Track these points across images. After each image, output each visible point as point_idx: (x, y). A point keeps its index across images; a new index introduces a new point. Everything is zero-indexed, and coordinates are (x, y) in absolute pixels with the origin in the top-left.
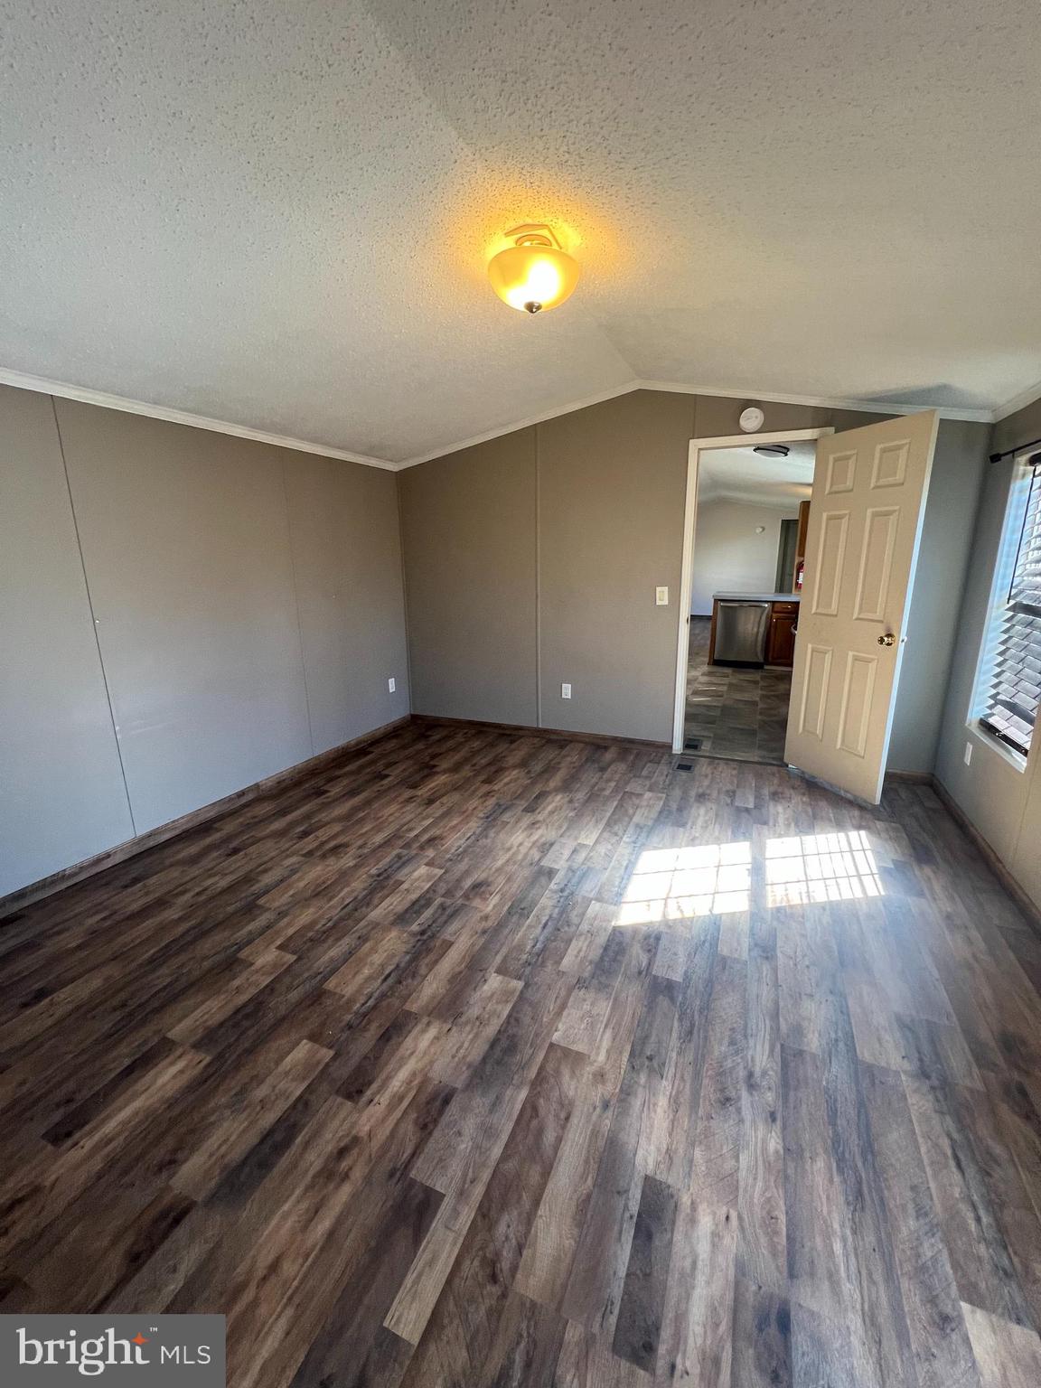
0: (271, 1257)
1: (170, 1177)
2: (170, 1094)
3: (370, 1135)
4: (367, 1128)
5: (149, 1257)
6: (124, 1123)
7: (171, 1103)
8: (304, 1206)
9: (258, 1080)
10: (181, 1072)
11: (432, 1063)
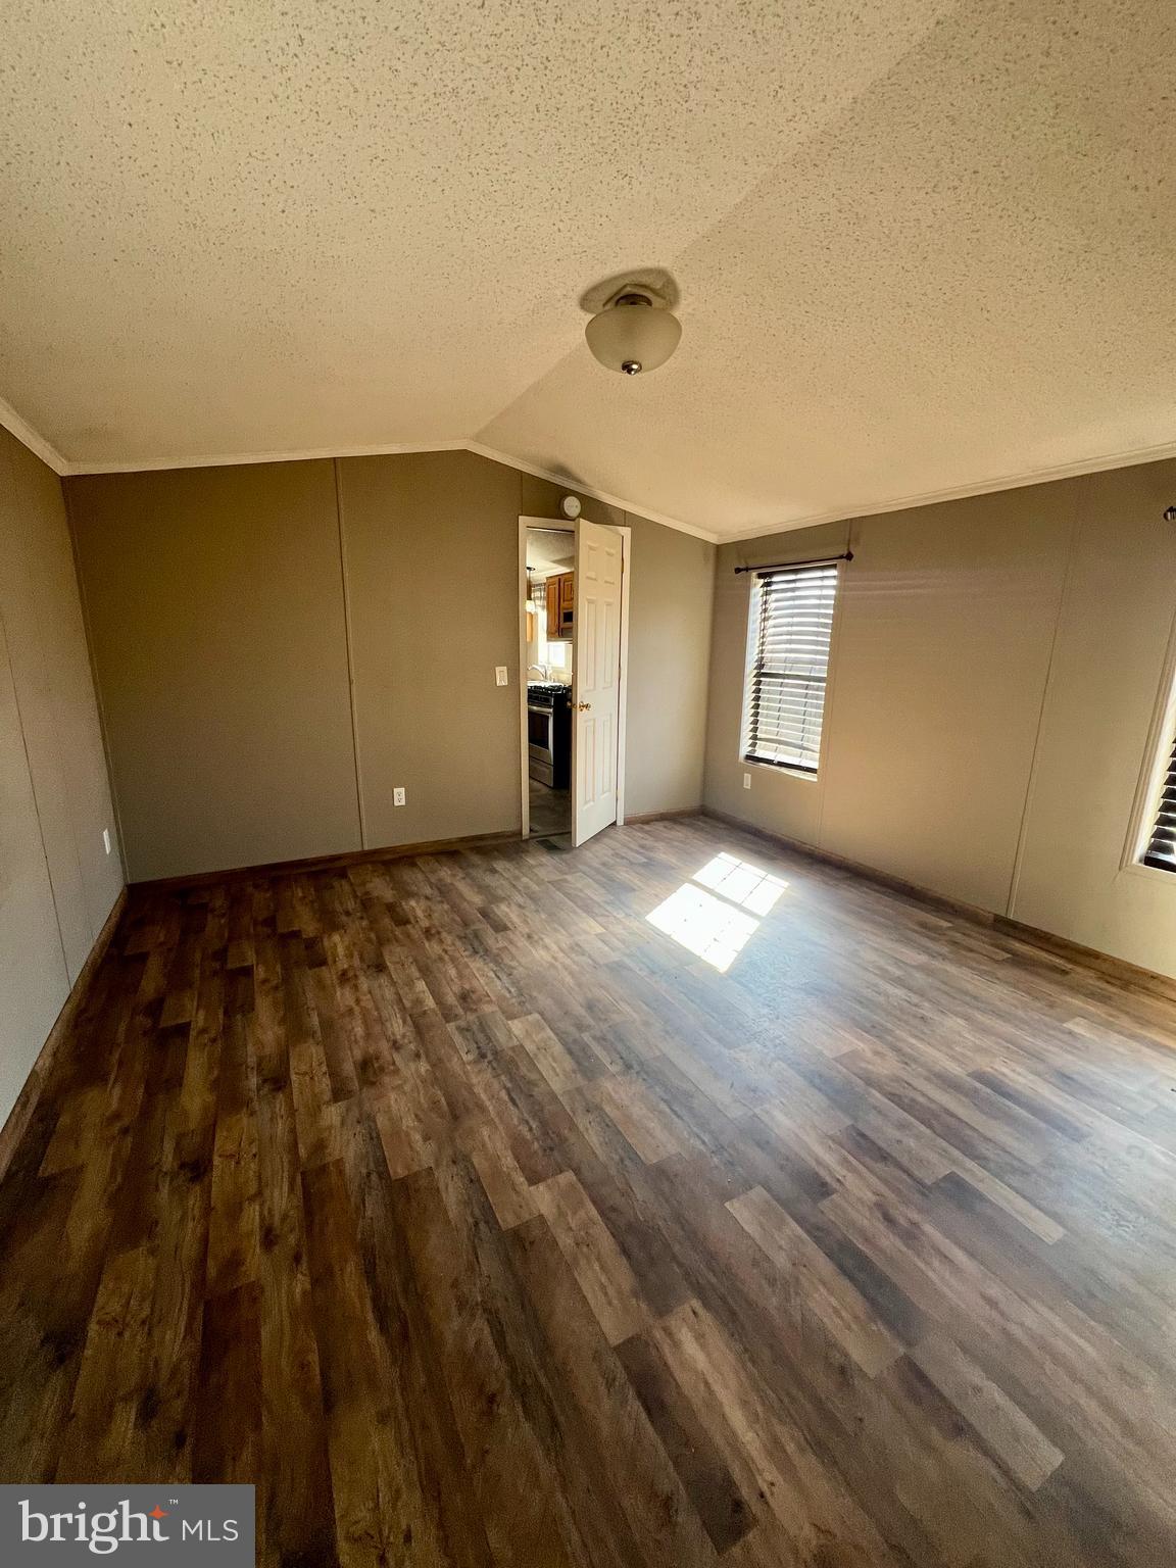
0: (981, 1302)
1: (864, 1375)
2: (731, 1357)
3: (876, 1193)
4: (870, 1194)
5: (958, 1413)
6: (753, 1419)
7: (748, 1355)
8: (936, 1263)
9: (760, 1260)
10: (700, 1337)
11: (814, 1127)
